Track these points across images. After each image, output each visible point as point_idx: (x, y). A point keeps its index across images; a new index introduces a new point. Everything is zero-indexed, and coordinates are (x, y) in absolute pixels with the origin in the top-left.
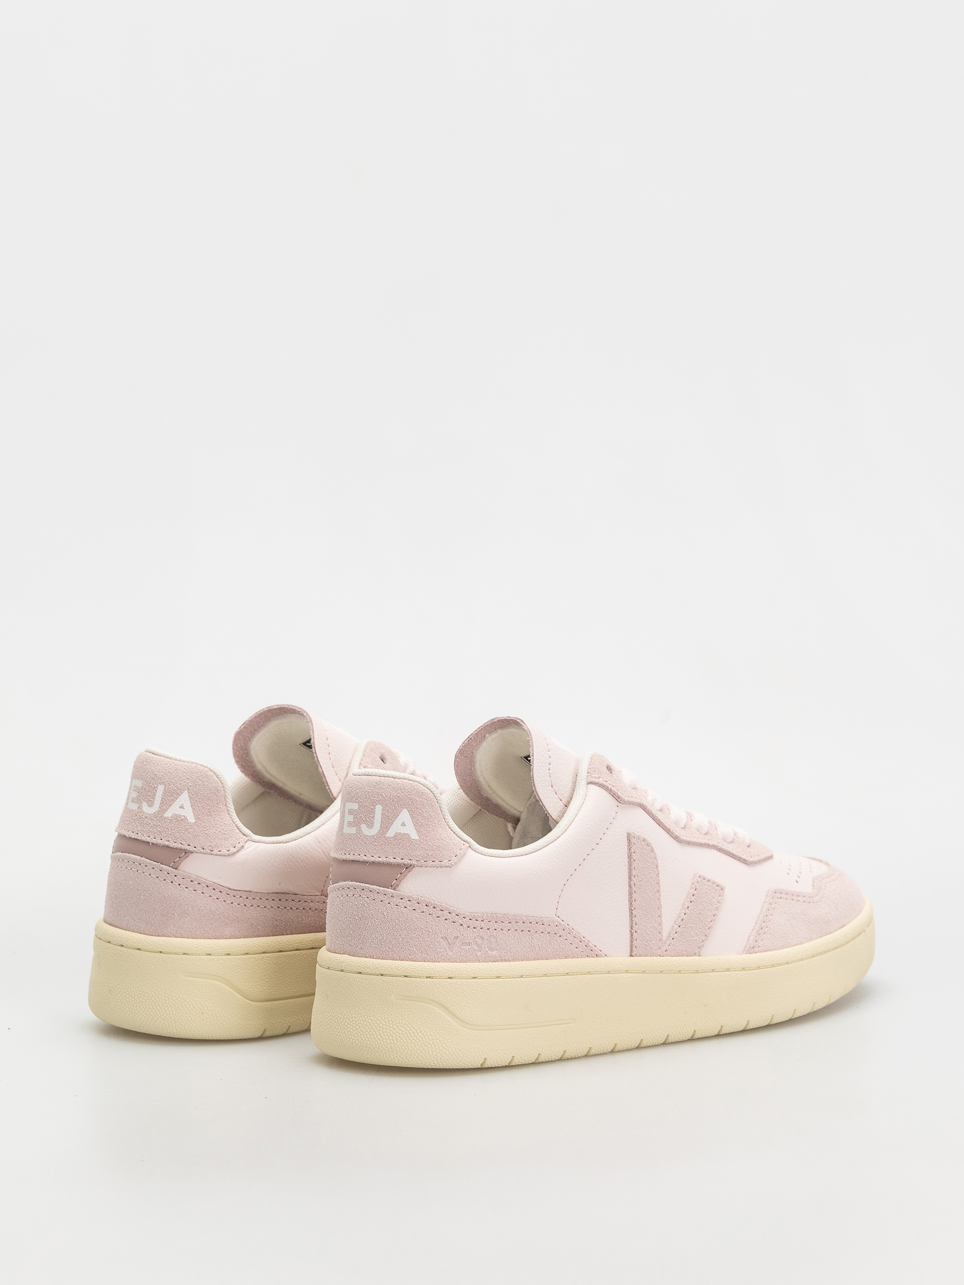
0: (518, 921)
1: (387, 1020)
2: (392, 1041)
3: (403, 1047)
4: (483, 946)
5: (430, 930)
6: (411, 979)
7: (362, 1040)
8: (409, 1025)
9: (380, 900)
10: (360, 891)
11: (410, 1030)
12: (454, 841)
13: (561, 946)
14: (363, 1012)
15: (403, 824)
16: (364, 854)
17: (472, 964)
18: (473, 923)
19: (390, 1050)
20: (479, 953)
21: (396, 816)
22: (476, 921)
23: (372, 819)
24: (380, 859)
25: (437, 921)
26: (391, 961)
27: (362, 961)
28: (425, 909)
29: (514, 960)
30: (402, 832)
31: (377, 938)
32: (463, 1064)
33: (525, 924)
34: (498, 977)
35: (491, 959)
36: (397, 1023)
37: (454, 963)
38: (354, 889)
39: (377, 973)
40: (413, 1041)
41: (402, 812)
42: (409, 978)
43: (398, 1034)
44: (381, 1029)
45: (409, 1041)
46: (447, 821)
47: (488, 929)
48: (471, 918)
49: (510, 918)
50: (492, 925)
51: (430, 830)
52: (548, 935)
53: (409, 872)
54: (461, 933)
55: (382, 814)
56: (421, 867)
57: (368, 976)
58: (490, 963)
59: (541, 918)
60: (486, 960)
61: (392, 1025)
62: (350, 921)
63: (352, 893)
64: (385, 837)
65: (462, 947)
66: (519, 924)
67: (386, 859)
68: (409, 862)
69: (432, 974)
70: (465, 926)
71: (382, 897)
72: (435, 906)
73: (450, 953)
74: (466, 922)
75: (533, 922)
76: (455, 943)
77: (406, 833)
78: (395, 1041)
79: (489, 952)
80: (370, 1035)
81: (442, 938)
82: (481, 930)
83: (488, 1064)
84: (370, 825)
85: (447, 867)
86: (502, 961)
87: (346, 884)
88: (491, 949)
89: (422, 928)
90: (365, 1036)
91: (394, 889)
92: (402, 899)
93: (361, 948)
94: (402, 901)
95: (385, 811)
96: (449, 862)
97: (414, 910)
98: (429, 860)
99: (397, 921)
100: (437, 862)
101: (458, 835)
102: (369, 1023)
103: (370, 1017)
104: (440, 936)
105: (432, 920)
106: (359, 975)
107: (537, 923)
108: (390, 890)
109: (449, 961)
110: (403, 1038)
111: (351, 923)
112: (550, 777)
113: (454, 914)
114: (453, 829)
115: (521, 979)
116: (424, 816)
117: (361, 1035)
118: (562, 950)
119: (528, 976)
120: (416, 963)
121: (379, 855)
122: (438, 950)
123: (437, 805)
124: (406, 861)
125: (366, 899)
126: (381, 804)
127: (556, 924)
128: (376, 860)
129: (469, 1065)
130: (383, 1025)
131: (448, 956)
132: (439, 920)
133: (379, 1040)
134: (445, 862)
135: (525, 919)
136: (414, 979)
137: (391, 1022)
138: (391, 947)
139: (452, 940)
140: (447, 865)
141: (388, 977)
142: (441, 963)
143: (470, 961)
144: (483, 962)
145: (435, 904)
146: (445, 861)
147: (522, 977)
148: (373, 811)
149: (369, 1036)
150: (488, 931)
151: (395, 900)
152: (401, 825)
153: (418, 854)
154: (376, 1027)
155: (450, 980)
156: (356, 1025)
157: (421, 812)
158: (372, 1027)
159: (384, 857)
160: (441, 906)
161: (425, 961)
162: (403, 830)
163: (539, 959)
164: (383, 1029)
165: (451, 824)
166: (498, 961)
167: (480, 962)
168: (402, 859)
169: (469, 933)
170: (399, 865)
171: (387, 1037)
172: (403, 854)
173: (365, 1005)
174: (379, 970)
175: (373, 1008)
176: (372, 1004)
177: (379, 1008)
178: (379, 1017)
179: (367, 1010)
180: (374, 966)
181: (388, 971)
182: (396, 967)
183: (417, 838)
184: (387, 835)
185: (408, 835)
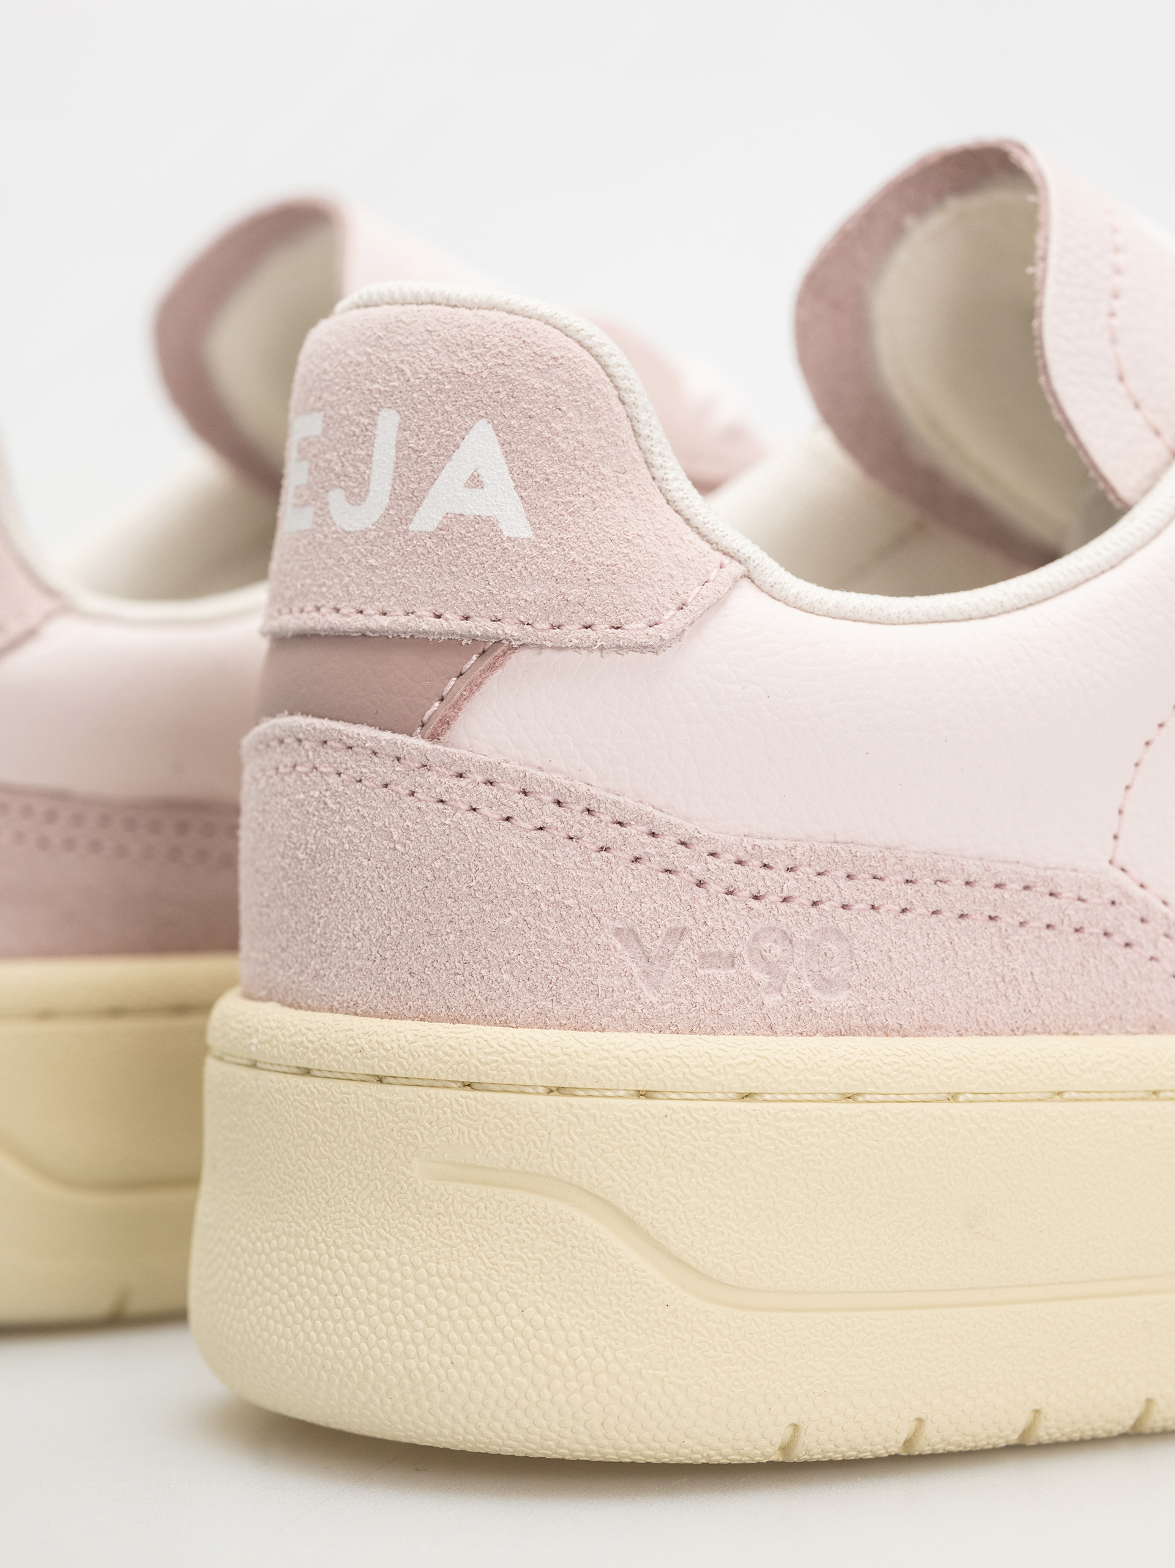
0: (943, 875)
1: (394, 1261)
2: (411, 1347)
3: (452, 1371)
4: (792, 970)
5: (571, 902)
6: (486, 1095)
7: (308, 1337)
8: (477, 1284)
9: (379, 781)
10: (314, 750)
11: (482, 1302)
12: (677, 551)
13: (1130, 982)
14: (314, 1228)
15: (475, 482)
16: (332, 604)
17: (740, 1039)
18: (752, 878)
19: (406, 1381)
20: (771, 1000)
21: (447, 449)
22: (763, 871)
23: (362, 468)
24: (385, 622)
25: (597, 863)
26: (417, 1024)
27: (313, 1026)
28: (549, 814)
29: (924, 1030)
30: (467, 512)
31: (367, 932)
32: (699, 1448)
33: (976, 892)
34: (850, 1097)
35: (825, 1023)
36: (430, 1275)
37: (666, 1037)
38: (296, 745)
39: (360, 1069)
40: (492, 1350)
41: (473, 433)
42: (479, 1094)
43: (434, 1318)
44: (374, 1296)
45: (474, 1346)
46: (659, 474)
47: (815, 904)
48: (742, 856)
49: (908, 862)
50: (833, 888)
51: (578, 501)
52: (1073, 937)
53: (492, 668)
54: (699, 916)
55: (399, 446)
56: (541, 647)
57: (331, 1083)
58: (818, 1041)
59: (1046, 869)
60: (800, 1028)
61: (411, 1282)
62: (283, 869)
63: (288, 760)
64: (406, 532)
65: (701, 972)
66: (946, 887)
67: (403, 619)
68: (492, 628)
69: (566, 1076)
70: (713, 888)
71: (384, 769)
72: (594, 806)
73: (651, 997)
74: (722, 872)
75: (1010, 886)
76: (670, 955)
77: (485, 513)
78: (424, 1348)
79: (816, 995)
80: (336, 1322)
81: (618, 932)
82: (783, 906)
83: (810, 1448)
84: (357, 495)
85: (642, 648)
86: (871, 1031)
87: (274, 727)
88: (826, 984)
89: (536, 893)
90: (319, 1322)
91: (434, 737)
92: (461, 776)
93: (317, 976)
94: (462, 782)
95: (408, 433)
96: (651, 631)
97: (508, 819)
98: (571, 622)
99: (437, 864)
100: (602, 630)
101: (703, 530)
102: (334, 1272)
103: (338, 1247)
104: (610, 923)
105: (578, 859)
106: (301, 1081)
107: (1026, 888)
108: (417, 743)
109: (647, 1024)
110: (454, 1336)
111: (286, 878)
112: (1114, 341)
113: (668, 841)
114: (682, 505)
115: (945, 1105)
116: (556, 449)
117: (305, 1318)
118: (1133, 1001)
119: (982, 1096)
120: (508, 1032)
121: (382, 605)
122: (600, 981)
123: (619, 408)
124: (481, 626)
125: (333, 779)
126: (395, 406)
127: (1109, 895)
128: (372, 625)
129: (727, 1450)
130: (381, 1280)
131: (638, 1007)
132: (608, 862)
133: (365, 1339)
134: (636, 631)
135: (974, 870)
136: (498, 1096)
137: (409, 1268)
138: (417, 967)
139: (659, 943)
140: (642, 639)
141: (397, 1088)
142: (608, 1035)
143: (732, 1028)
144: (788, 1032)
145: (592, 797)
146: (633, 626)
147: (953, 1097)
148: (367, 438)
149: (330, 1323)
150: (813, 911)
151: (433, 777)
152: (467, 485)
153: (528, 595)
154: (355, 1289)
155: (643, 1102)
156: (291, 1280)
157: (546, 434)
158: (341, 1287)
159: (400, 612)
160: (615, 803)
161: (546, 1026)
162: (473, 504)
163: (1034, 1031)
164: (381, 1296)
165: (673, 485)
166: (851, 1032)
167: (775, 1034)
168: (467, 618)
169: (734, 917)
170: (452, 644)
171: (393, 1329)
172: (468, 599)
173: (323, 1198)
174: (368, 1059)
175: (349, 1212)
176: (346, 1197)
177: (369, 1212)
178: (369, 1247)
179: (328, 1218)
180: (351, 1042)
181: (401, 1064)
182: (431, 1046)
183: (526, 533)
184: (416, 526)
185: (491, 522)
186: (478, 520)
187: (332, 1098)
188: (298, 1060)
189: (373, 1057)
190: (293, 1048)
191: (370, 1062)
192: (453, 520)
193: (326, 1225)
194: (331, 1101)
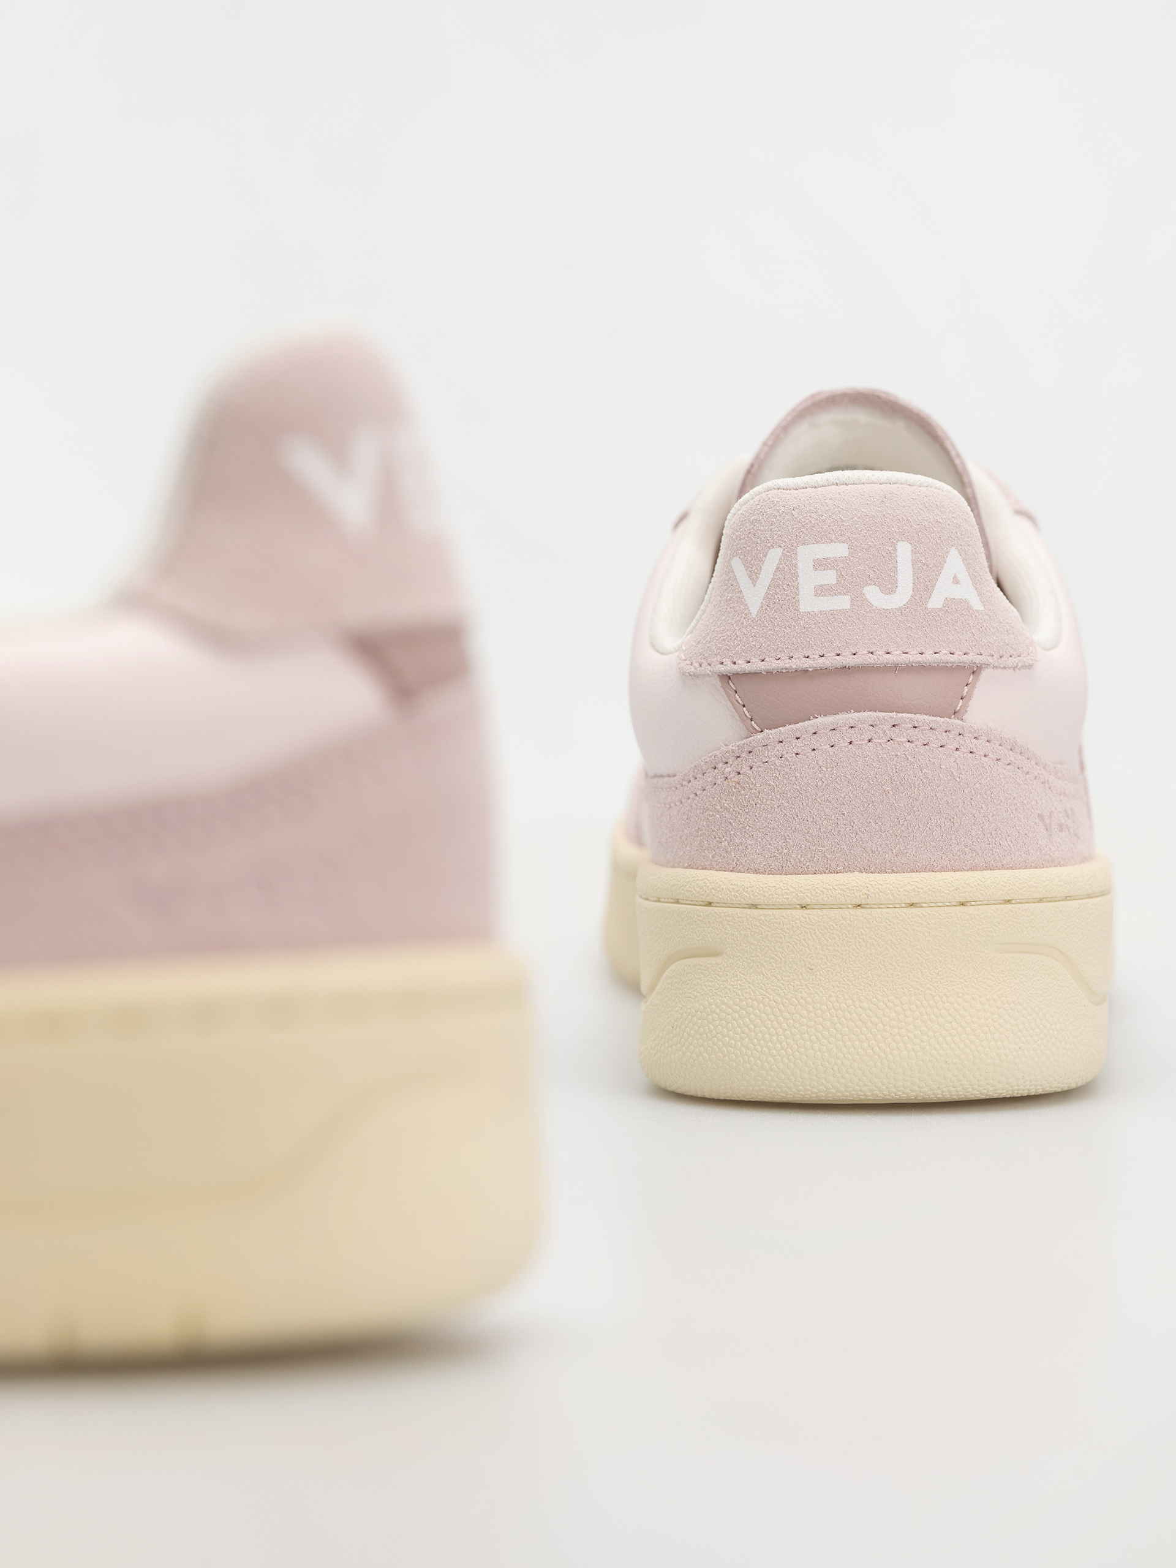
5: (1025, 801)
9: (938, 744)
21: (939, 565)
23: (889, 574)
24: (922, 658)
28: (1011, 756)
30: (955, 597)
38: (873, 728)
41: (949, 556)
53: (980, 679)
56: (996, 668)
64: (926, 608)
67: (933, 656)
68: (977, 658)
70: (1053, 791)
71: (939, 738)
77: (961, 597)
84: (890, 588)
85: (1026, 667)
91: (961, 719)
92: (977, 738)
94: (979, 742)
95: (917, 554)
96: (1028, 658)
97: (997, 759)
98: (1006, 654)
100: (1015, 658)
104: (1037, 812)
105: (1023, 779)
108: (953, 722)
113: (1041, 767)
121: (919, 649)
124: (973, 658)
125: (909, 745)
126: (908, 540)
128: (915, 660)
146: (1023, 655)
148: (889, 557)
151: (965, 741)
152: (952, 583)
153: (989, 641)
157: (975, 554)
162: (957, 593)
170: (959, 668)
172: (965, 644)
173: (934, 972)
174: (962, 893)
175: (952, 977)
176: (950, 969)
177: (965, 976)
178: (967, 994)
179: (939, 982)
180: (949, 885)
181: (982, 894)
182: (995, 883)
183: (982, 608)
184: (930, 605)
185: (966, 602)
186: (961, 601)
187: (940, 917)
188: (912, 899)
189: (965, 892)
190: (907, 893)
191: (964, 895)
192: (949, 602)
193: (938, 986)
194: (939, 919)
